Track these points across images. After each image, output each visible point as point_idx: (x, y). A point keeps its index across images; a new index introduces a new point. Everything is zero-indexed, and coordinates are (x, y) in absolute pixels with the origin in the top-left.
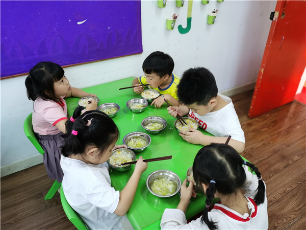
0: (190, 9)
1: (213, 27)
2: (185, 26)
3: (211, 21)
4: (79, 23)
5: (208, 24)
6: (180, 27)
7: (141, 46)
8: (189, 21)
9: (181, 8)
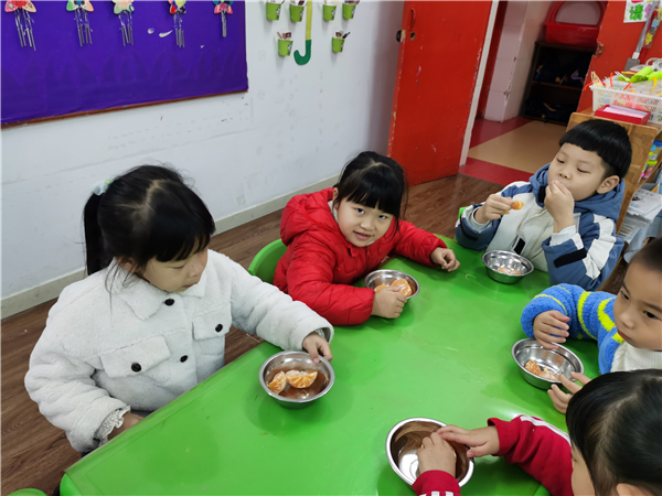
0: (308, 28)
1: (340, 56)
2: (303, 53)
3: (337, 48)
4: (162, 35)
5: (334, 52)
6: (296, 53)
7: (245, 80)
8: (308, 44)
9: (298, 23)
